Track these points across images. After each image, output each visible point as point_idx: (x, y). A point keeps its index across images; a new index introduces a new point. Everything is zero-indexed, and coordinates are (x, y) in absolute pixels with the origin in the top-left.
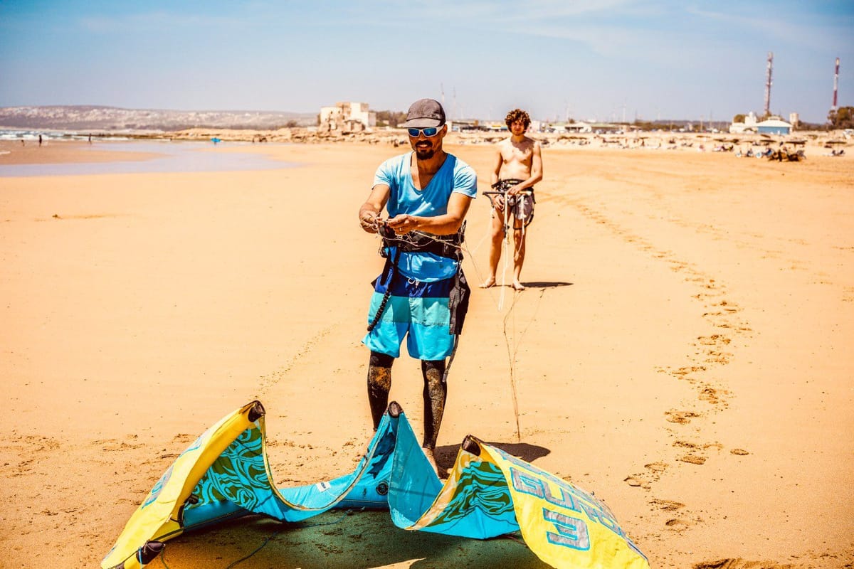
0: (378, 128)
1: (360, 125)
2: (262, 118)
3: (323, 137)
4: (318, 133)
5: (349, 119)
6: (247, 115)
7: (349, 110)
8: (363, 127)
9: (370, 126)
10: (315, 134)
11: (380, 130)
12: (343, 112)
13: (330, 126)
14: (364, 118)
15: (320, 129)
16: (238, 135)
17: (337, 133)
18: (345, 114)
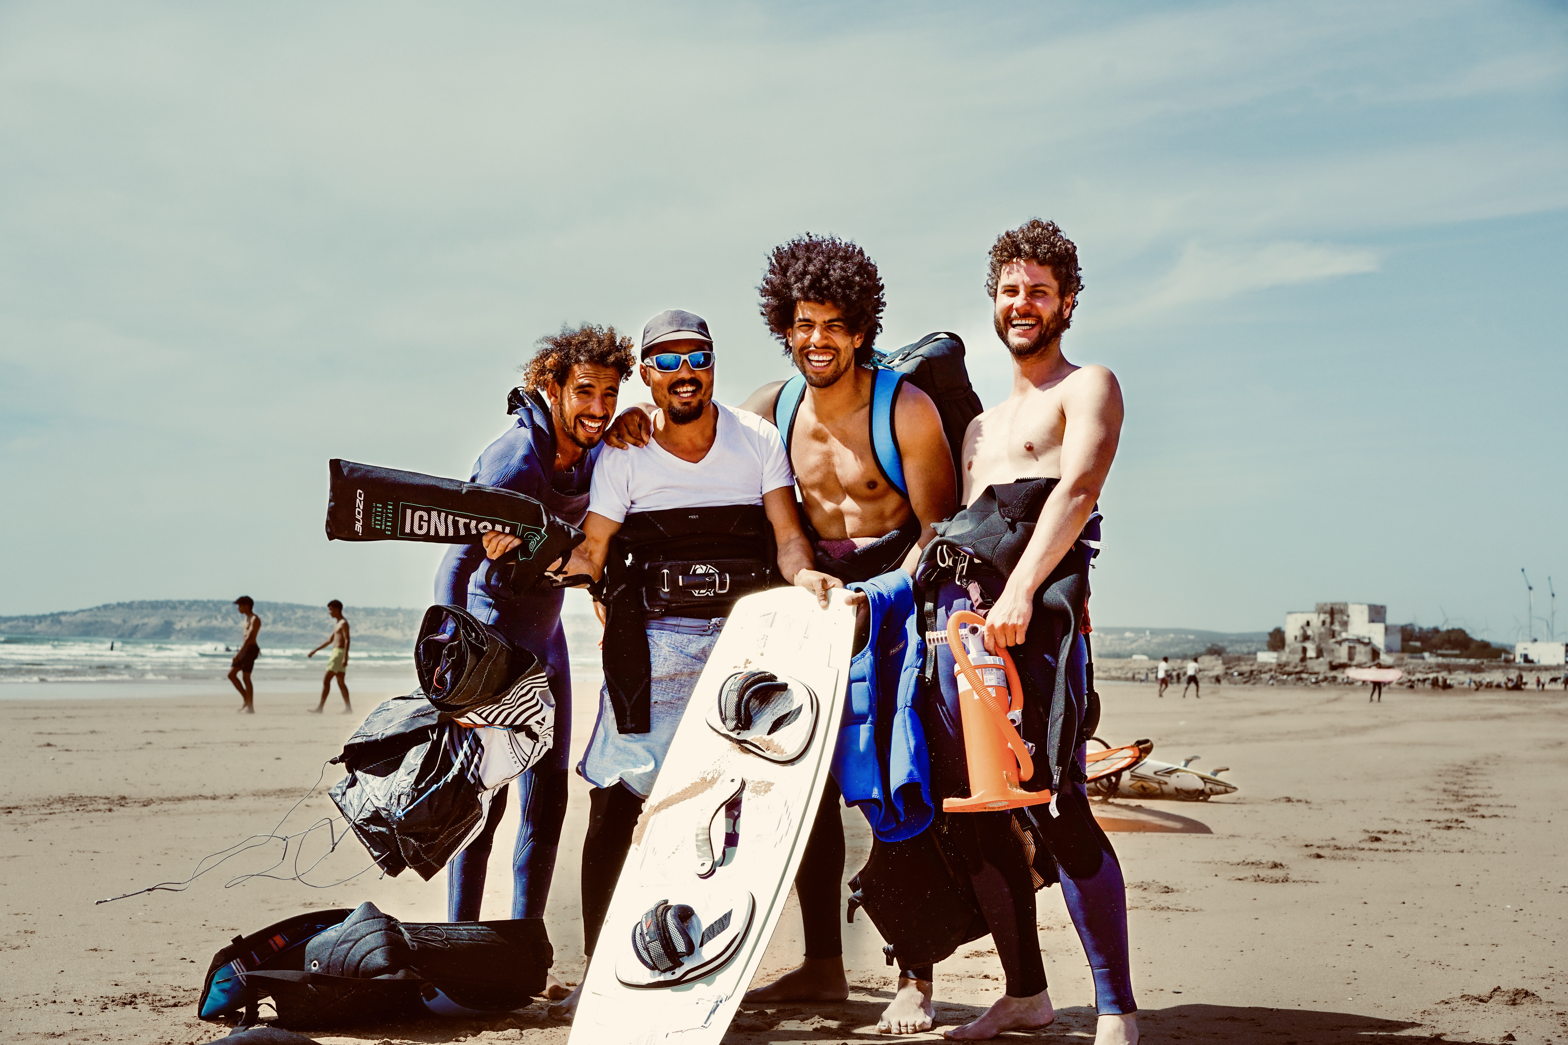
0: (1406, 656)
1: (1368, 648)
2: (1158, 640)
3: (1289, 674)
4: (1279, 665)
5: (1344, 635)
6: (1128, 634)
7: (1345, 618)
8: (1375, 654)
9: (1389, 651)
10: (1274, 667)
11: (1409, 660)
12: (1332, 623)
13: (1304, 650)
14: (1377, 635)
15: (1284, 656)
16: (1116, 669)
17: (1320, 664)
18: (1337, 627)
